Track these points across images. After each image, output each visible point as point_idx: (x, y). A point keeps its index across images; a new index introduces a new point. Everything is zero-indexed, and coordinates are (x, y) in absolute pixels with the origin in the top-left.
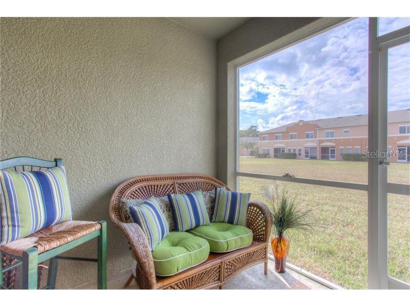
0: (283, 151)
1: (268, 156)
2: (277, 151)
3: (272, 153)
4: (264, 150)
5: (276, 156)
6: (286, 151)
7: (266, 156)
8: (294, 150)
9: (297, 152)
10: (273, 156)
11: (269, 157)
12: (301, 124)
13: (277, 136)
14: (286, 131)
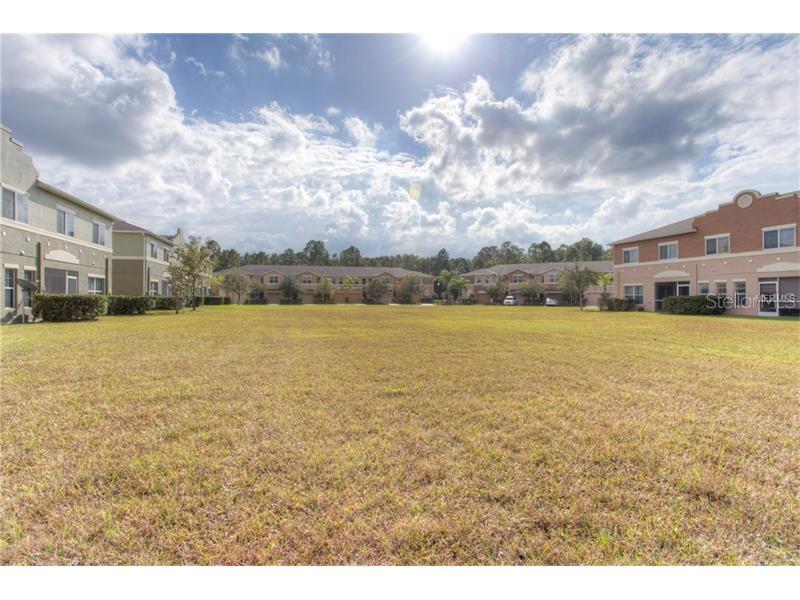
0: (685, 291)
1: (640, 305)
2: (664, 289)
3: (649, 297)
4: (627, 287)
5: (659, 308)
6: (693, 292)
7: (631, 304)
8: (722, 288)
9: (731, 294)
10: (653, 306)
11: (641, 310)
12: (745, 203)
13: (664, 249)
14: (692, 230)
